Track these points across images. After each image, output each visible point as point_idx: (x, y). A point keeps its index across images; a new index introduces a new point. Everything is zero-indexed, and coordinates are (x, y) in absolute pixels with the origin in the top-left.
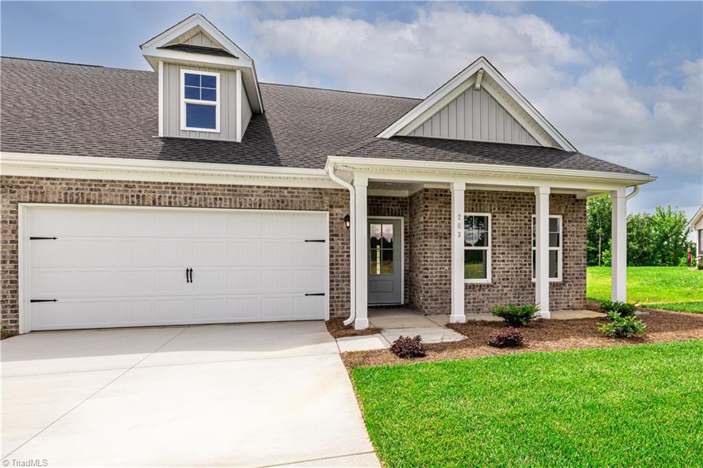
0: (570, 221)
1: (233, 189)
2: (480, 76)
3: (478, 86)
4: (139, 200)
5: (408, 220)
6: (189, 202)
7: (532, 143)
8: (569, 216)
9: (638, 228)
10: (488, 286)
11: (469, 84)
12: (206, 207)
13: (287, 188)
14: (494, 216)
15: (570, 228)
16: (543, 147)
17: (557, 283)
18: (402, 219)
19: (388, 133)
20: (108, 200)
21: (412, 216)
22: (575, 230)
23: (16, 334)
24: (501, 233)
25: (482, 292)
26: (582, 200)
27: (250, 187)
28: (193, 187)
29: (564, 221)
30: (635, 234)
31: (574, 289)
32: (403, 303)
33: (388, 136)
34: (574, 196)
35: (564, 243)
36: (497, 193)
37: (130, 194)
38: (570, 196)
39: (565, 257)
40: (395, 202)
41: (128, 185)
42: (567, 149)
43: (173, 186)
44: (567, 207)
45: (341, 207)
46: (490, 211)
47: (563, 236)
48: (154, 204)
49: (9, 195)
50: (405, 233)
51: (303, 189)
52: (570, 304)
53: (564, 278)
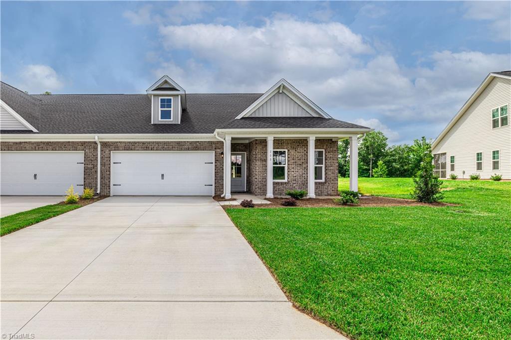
0: (329, 152)
1: (178, 143)
2: (282, 87)
3: (281, 91)
4: (147, 149)
5: (248, 153)
6: (163, 149)
7: (308, 116)
8: (328, 149)
9: (400, 154)
10: (285, 183)
11: (277, 91)
12: (169, 150)
13: (198, 142)
14: (289, 151)
15: (329, 155)
16: (314, 117)
17: (322, 182)
18: (246, 153)
19: (239, 117)
20: (137, 149)
21: (250, 152)
22: (332, 156)
23: (109, 196)
24: (292, 158)
25: (282, 186)
26: (336, 142)
27: (185, 142)
28: (165, 143)
29: (326, 152)
30: (397, 158)
31: (331, 185)
32: (245, 191)
33: (239, 118)
34: (331, 140)
35: (325, 163)
36: (290, 140)
37: (144, 146)
38: (329, 140)
39: (326, 170)
40: (242, 146)
41: (144, 143)
42: (327, 118)
43: (158, 143)
44: (327, 145)
45: (220, 149)
46: (287, 148)
47: (325, 159)
48: (152, 150)
49: (108, 148)
50: (247, 159)
51: (205, 142)
52: (329, 193)
53: (326, 180)
